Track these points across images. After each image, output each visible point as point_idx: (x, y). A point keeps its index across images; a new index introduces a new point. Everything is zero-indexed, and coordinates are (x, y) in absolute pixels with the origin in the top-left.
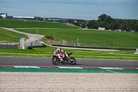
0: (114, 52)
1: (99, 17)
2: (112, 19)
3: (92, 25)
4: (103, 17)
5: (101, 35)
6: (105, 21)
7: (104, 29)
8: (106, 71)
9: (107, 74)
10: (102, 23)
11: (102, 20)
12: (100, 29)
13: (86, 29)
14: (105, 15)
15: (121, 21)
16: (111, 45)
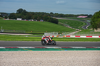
0: (29, 36)
1: (17, 11)
2: (26, 12)
3: (12, 16)
4: (20, 11)
5: (19, 24)
6: (22, 13)
7: (21, 19)
8: (22, 49)
9: (23, 52)
10: (19, 15)
11: (20, 12)
12: (18, 19)
13: (8, 19)
14: (22, 9)
15: (33, 13)
16: (26, 31)
